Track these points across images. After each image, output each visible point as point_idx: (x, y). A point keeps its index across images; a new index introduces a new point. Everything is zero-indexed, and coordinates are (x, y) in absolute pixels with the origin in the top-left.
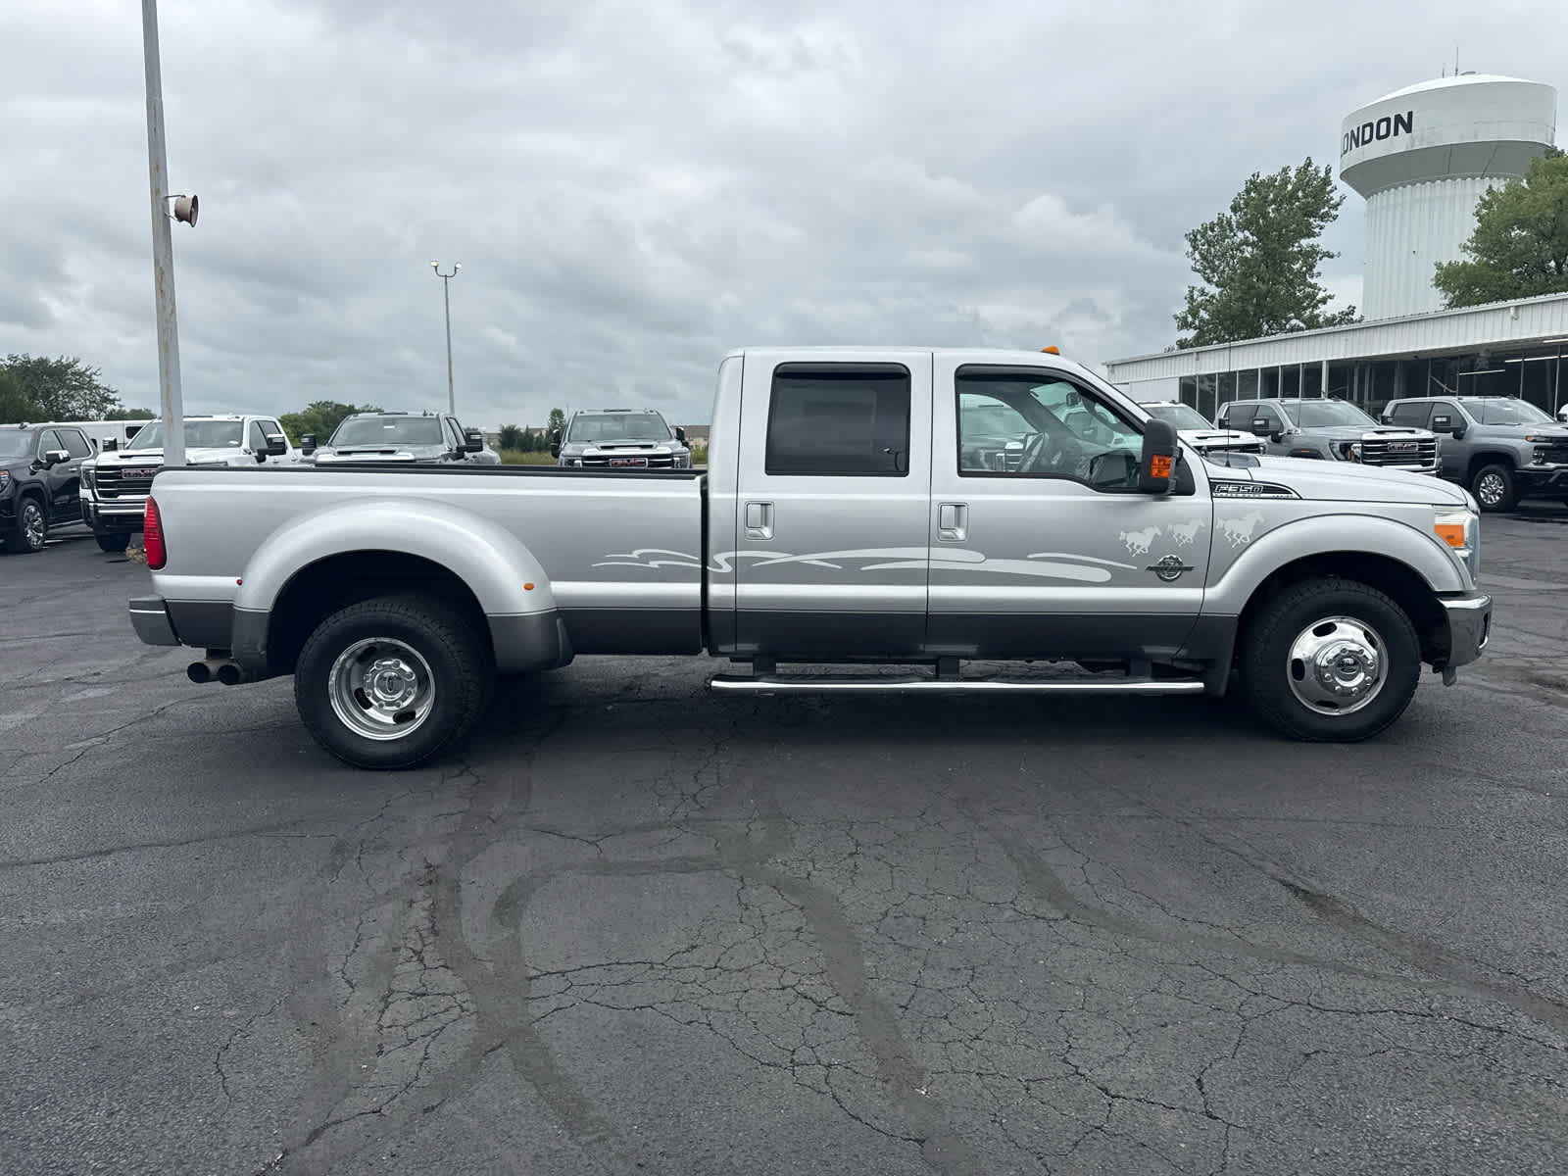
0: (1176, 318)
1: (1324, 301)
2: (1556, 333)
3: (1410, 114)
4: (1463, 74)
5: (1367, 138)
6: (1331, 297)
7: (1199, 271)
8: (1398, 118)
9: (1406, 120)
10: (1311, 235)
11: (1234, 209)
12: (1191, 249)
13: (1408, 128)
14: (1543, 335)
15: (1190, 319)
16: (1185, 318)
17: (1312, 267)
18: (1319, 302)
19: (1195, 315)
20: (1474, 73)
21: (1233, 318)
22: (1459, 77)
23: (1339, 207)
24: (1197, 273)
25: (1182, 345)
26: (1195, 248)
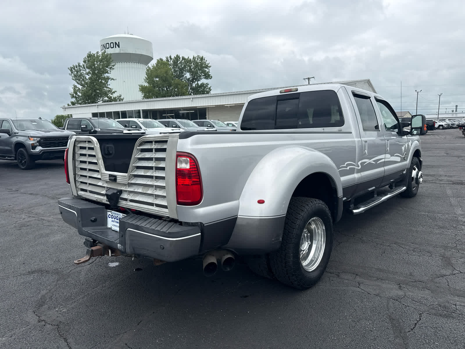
0: (70, 94)
1: (114, 92)
2: (202, 105)
3: (119, 43)
4: (130, 34)
5: (108, 47)
6: (116, 91)
7: (74, 80)
8: (116, 43)
9: (118, 44)
10: (107, 72)
11: (85, 62)
12: (71, 73)
13: (119, 47)
14: (197, 106)
15: (75, 95)
16: (73, 95)
17: (107, 82)
18: (113, 92)
19: (76, 94)
20: (132, 34)
21: (88, 96)
22: (129, 35)
23: (114, 66)
24: (74, 81)
25: (73, 104)
26: (72, 73)
